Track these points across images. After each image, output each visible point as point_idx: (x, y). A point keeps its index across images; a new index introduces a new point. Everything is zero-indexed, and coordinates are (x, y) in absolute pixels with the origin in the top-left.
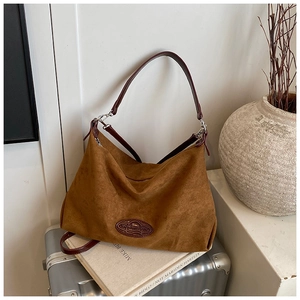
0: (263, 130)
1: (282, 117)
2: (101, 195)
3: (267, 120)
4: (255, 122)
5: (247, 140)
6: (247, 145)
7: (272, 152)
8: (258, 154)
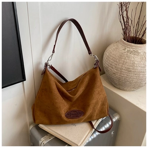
0: (129, 54)
1: (135, 47)
2: (56, 101)
3: (129, 49)
4: (124, 51)
5: (123, 60)
6: (124, 61)
7: (136, 62)
8: (130, 65)
